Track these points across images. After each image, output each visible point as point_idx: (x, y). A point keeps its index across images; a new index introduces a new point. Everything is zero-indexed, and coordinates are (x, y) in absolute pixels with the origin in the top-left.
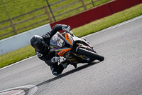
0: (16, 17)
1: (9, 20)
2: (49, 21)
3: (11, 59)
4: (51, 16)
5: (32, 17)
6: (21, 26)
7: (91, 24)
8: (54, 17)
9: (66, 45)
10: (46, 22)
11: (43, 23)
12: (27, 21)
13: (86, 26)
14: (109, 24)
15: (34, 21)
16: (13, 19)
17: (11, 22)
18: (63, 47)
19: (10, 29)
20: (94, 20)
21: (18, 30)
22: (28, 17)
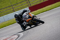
0: (15, 5)
1: (12, 6)
2: (28, 6)
3: (12, 22)
4: (29, 4)
5: (21, 4)
6: (17, 8)
7: (46, 7)
8: (30, 4)
9: (30, 17)
10: (27, 6)
11: (26, 7)
12: (19, 6)
13: (44, 8)
14: (54, 7)
15: (22, 6)
16: (13, 5)
17: (13, 7)
18: (28, 18)
19: (12, 9)
20: (47, 6)
21: (15, 10)
22: (19, 4)
